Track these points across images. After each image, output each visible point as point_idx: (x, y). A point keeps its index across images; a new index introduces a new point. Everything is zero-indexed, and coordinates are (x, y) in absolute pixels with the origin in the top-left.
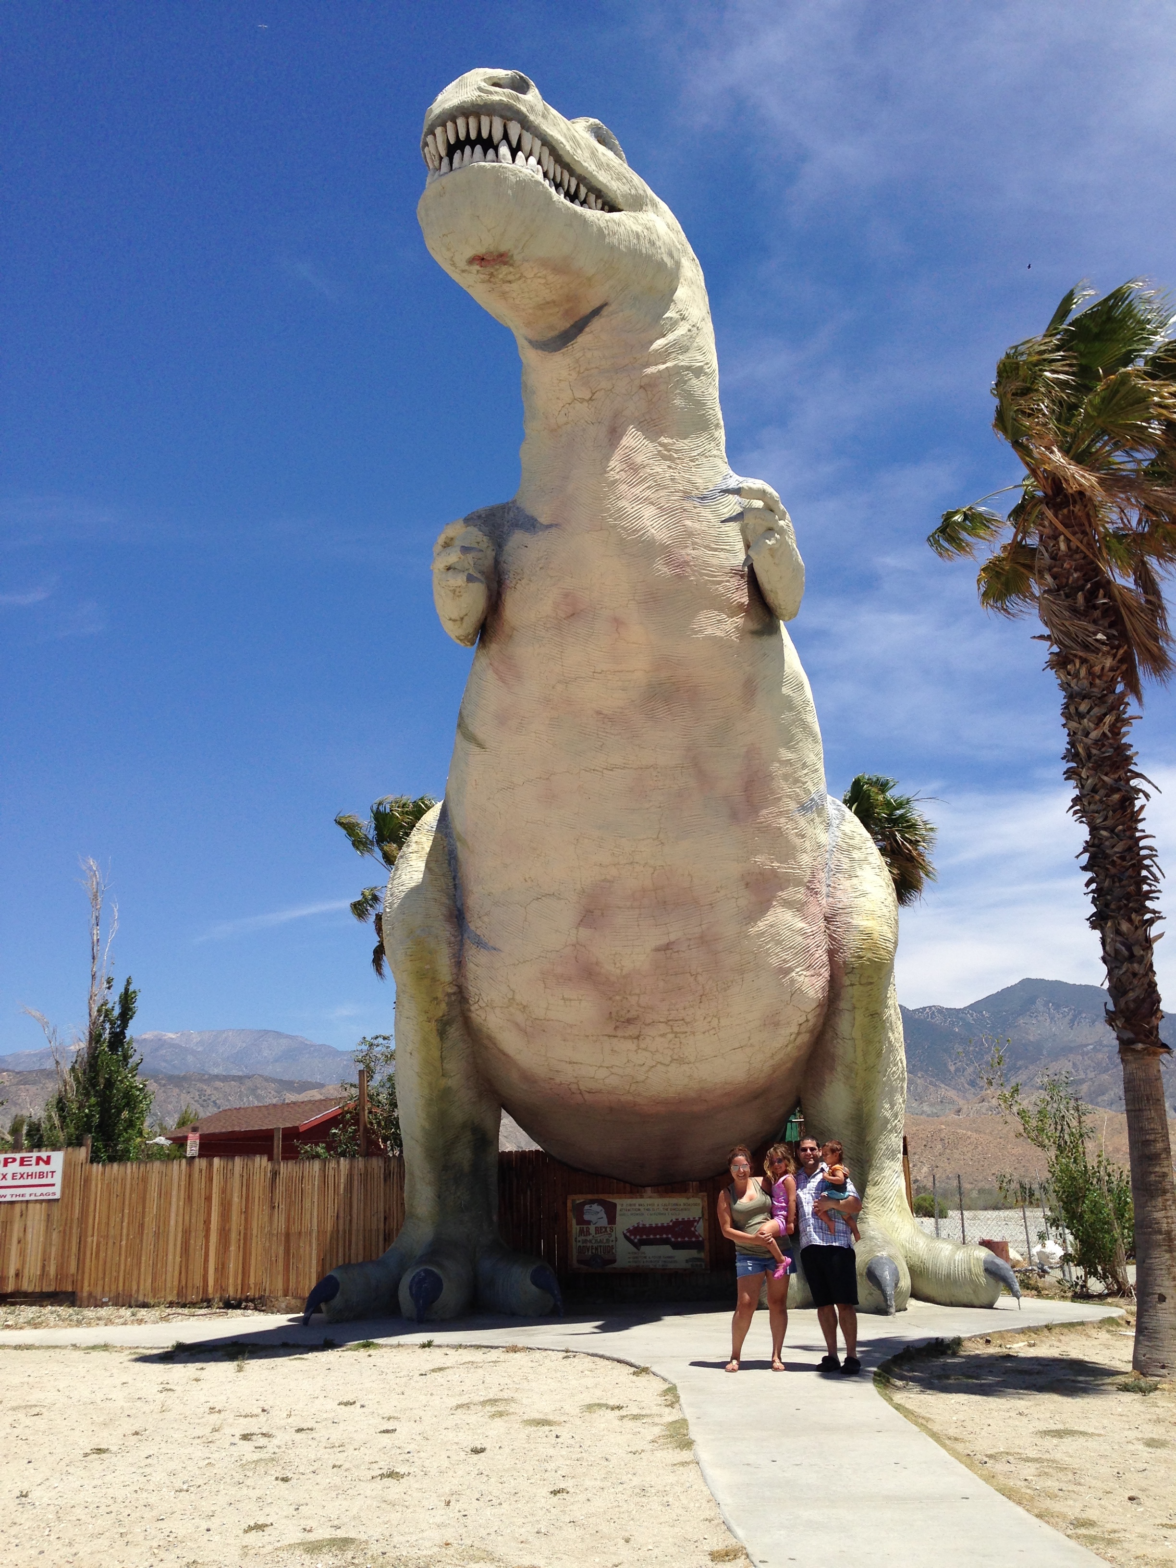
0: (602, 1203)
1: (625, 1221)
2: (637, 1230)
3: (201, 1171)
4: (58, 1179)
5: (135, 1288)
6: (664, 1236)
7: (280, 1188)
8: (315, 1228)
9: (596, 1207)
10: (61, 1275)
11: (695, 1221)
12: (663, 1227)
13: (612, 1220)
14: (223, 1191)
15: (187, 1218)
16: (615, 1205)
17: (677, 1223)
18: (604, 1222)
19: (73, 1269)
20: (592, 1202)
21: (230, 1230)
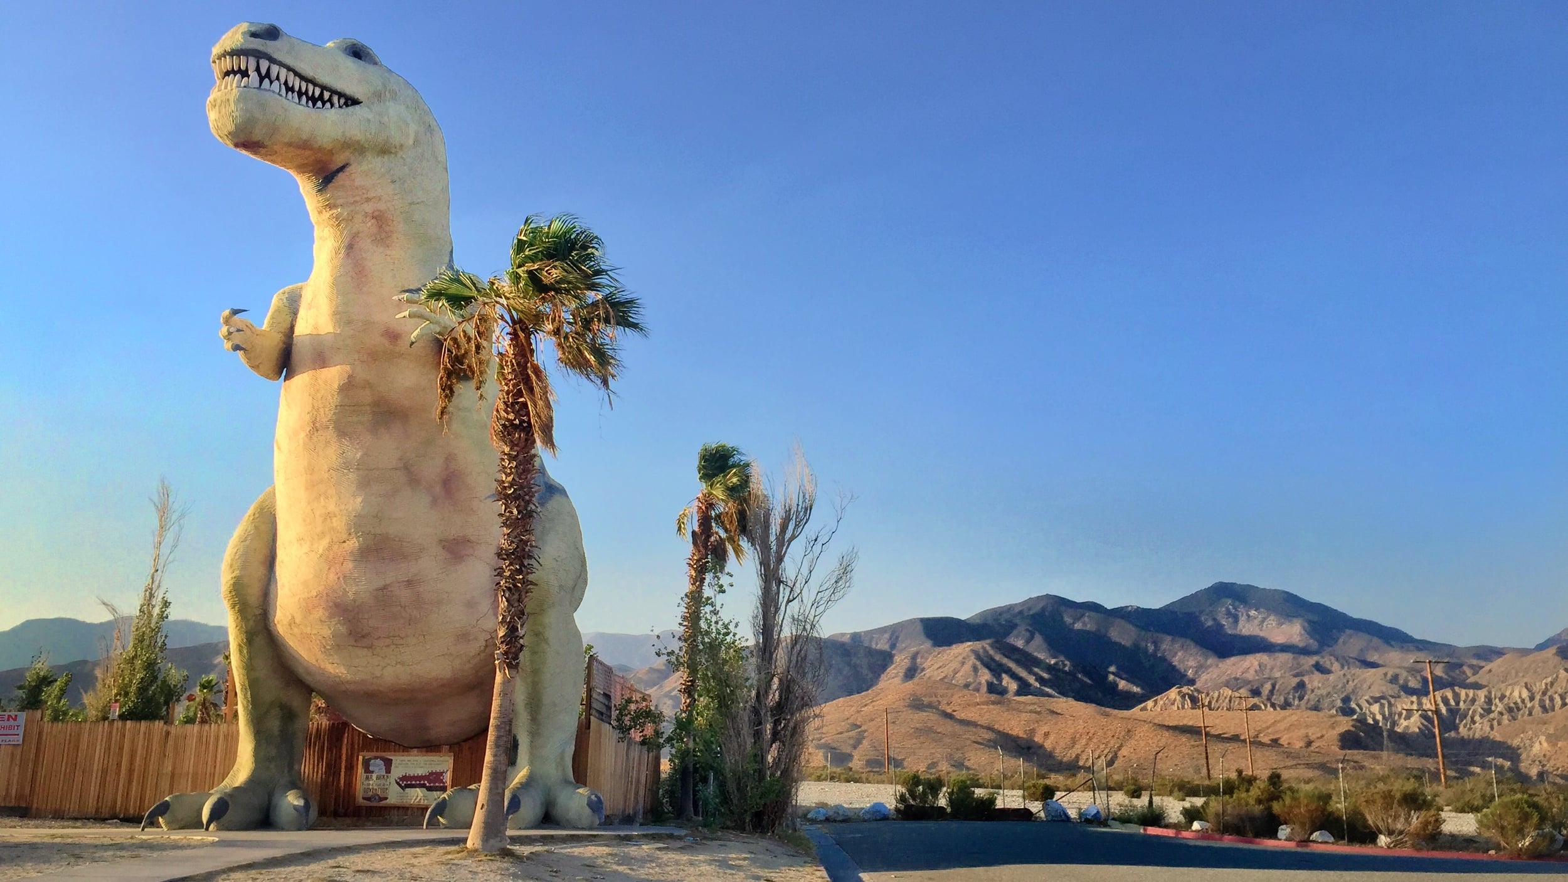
0: (382, 759)
1: (397, 771)
2: (404, 778)
3: (117, 729)
4: (21, 732)
5: (68, 806)
6: (422, 782)
7: (171, 742)
8: (191, 771)
9: (378, 761)
10: (20, 796)
11: (443, 772)
12: (422, 776)
13: (388, 771)
14: (133, 742)
15: (106, 762)
16: (392, 760)
17: (431, 774)
18: (383, 772)
19: (27, 791)
20: (376, 758)
21: (134, 770)
